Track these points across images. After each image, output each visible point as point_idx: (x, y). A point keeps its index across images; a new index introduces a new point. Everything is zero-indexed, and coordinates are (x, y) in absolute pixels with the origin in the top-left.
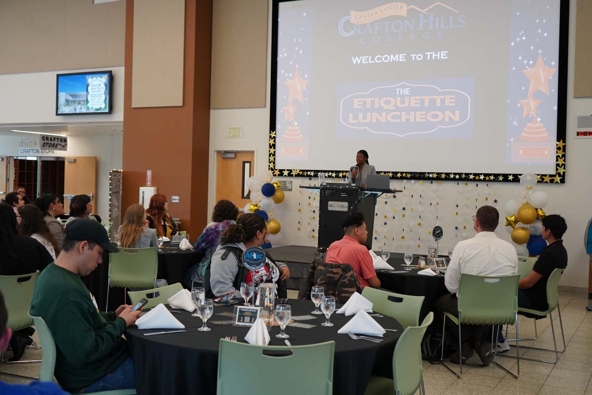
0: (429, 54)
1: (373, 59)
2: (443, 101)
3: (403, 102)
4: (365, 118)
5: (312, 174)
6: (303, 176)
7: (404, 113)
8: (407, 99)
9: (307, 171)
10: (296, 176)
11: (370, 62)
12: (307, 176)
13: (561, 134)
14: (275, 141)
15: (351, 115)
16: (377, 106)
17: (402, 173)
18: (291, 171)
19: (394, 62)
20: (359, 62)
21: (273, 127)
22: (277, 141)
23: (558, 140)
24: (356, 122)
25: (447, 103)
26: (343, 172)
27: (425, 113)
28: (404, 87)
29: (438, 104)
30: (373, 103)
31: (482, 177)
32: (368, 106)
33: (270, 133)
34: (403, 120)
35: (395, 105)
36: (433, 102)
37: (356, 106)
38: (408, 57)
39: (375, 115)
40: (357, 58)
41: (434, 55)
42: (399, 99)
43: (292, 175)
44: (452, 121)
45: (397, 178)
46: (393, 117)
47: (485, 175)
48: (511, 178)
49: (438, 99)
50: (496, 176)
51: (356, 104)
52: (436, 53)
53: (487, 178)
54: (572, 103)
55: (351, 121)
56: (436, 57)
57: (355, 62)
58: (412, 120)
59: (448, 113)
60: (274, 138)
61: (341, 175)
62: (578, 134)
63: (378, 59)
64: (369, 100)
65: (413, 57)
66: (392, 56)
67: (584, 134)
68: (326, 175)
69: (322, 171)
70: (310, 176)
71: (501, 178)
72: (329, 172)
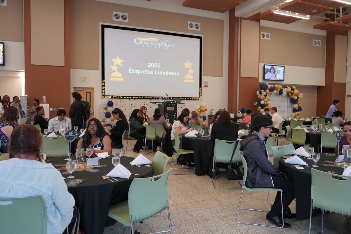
5: (122, 97)
6: (118, 98)
9: (119, 96)
10: (115, 98)
12: (120, 98)
13: (200, 86)
17: (155, 97)
18: (112, 96)
21: (103, 78)
22: (105, 84)
23: (200, 88)
26: (134, 97)
33: (102, 81)
43: (113, 98)
45: (154, 99)
48: (188, 98)
50: (184, 98)
60: (104, 82)
61: (133, 98)
62: (204, 86)
67: (205, 86)
68: (128, 98)
69: (125, 96)
70: (121, 98)
71: (186, 99)
72: (128, 96)
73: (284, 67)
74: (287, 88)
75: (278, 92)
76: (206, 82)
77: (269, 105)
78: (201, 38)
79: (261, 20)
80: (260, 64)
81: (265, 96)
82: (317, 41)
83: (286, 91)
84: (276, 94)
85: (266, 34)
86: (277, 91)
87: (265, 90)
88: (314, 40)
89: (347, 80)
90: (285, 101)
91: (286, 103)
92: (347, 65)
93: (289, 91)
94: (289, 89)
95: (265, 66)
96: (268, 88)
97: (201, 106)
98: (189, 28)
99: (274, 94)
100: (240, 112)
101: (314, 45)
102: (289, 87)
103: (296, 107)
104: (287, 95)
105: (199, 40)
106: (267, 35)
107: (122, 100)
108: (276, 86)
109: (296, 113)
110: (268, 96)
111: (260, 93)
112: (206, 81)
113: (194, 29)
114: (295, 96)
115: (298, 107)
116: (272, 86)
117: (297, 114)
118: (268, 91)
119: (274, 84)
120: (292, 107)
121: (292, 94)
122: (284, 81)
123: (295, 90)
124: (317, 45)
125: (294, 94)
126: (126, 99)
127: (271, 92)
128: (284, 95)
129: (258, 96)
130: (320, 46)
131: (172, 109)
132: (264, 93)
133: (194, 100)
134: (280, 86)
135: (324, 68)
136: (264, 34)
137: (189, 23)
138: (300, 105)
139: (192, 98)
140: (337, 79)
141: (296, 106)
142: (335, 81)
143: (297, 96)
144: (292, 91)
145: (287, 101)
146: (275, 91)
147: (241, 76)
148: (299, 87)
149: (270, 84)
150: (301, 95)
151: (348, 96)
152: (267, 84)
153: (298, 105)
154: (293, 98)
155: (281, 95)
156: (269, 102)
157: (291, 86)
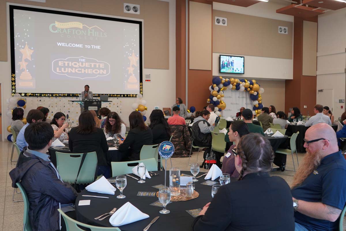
0: (93, 46)
1: (68, 45)
2: (99, 66)
3: (82, 64)
4: (65, 70)
5: (39, 95)
6: (33, 96)
7: (83, 69)
8: (84, 63)
9: (36, 94)
10: (29, 96)
11: (66, 46)
13: (141, 81)
14: (15, 79)
15: (58, 69)
16: (70, 65)
18: (26, 94)
19: (78, 48)
20: (61, 45)
21: (13, 71)
22: (16, 79)
23: (140, 82)
24: (61, 72)
25: (101, 67)
26: (55, 94)
27: (92, 70)
28: (82, 58)
29: (97, 66)
30: (68, 64)
31: (115, 95)
32: (66, 65)
33: (12, 74)
34: (83, 72)
35: (79, 66)
36: (95, 65)
37: (60, 65)
38: (84, 46)
39: (70, 69)
40: (60, 43)
41: (95, 47)
42: (80, 63)
43: (27, 96)
44: (103, 74)
46: (79, 71)
47: (117, 95)
48: (126, 96)
49: (97, 64)
50: (121, 95)
51: (60, 63)
52: (96, 46)
53: (117, 96)
54: (144, 70)
55: (58, 71)
56: (96, 48)
57: (58, 45)
58: (87, 72)
59: (101, 71)
60: (15, 77)
61: (54, 95)
62: (146, 80)
63: (70, 45)
64: (66, 63)
65: (93, 47)
66: (76, 45)
67: (148, 80)
68: (47, 95)
69: (44, 94)
70: (37, 96)
71: (122, 96)
72: (48, 94)
73: (244, 57)
74: (245, 82)
75: (235, 87)
76: (148, 76)
77: (223, 102)
78: (140, 23)
79: (214, 3)
80: (213, 54)
81: (218, 91)
82: (283, 28)
83: (244, 86)
84: (232, 89)
85: (221, 19)
86: (233, 86)
87: (217, 85)
88: (279, 27)
89: (318, 73)
90: (244, 97)
91: (245, 99)
92: (318, 56)
93: (248, 86)
94: (248, 83)
95: (221, 56)
96: (221, 82)
97: (140, 104)
98: (125, 11)
99: (229, 89)
100: (188, 110)
101: (279, 32)
102: (248, 81)
103: (256, 105)
104: (245, 91)
105: (138, 25)
106: (223, 20)
107: (39, 98)
108: (231, 80)
109: (256, 111)
110: (221, 92)
111: (213, 88)
112: (149, 74)
113: (132, 12)
114: (254, 91)
115: (259, 104)
116: (227, 80)
117: (258, 112)
118: (221, 85)
119: (229, 78)
120: (251, 104)
121: (251, 89)
122: (244, 74)
123: (254, 84)
124: (283, 32)
125: (253, 89)
126: (44, 97)
127: (226, 87)
128: (242, 91)
129: (210, 91)
130: (287, 33)
131: (95, 108)
132: (217, 88)
133: (132, 97)
134: (237, 80)
135: (292, 59)
136: (219, 19)
137: (125, 4)
138: (260, 102)
139: (130, 95)
140: (306, 72)
141: (256, 103)
142: (304, 74)
143: (257, 91)
144: (251, 86)
145: (246, 98)
146: (231, 86)
147: (190, 68)
148: (260, 81)
149: (225, 78)
150: (262, 90)
151: (319, 91)
152: (221, 77)
153: (258, 101)
154: (252, 93)
155: (238, 91)
156: (223, 98)
157: (250, 80)
